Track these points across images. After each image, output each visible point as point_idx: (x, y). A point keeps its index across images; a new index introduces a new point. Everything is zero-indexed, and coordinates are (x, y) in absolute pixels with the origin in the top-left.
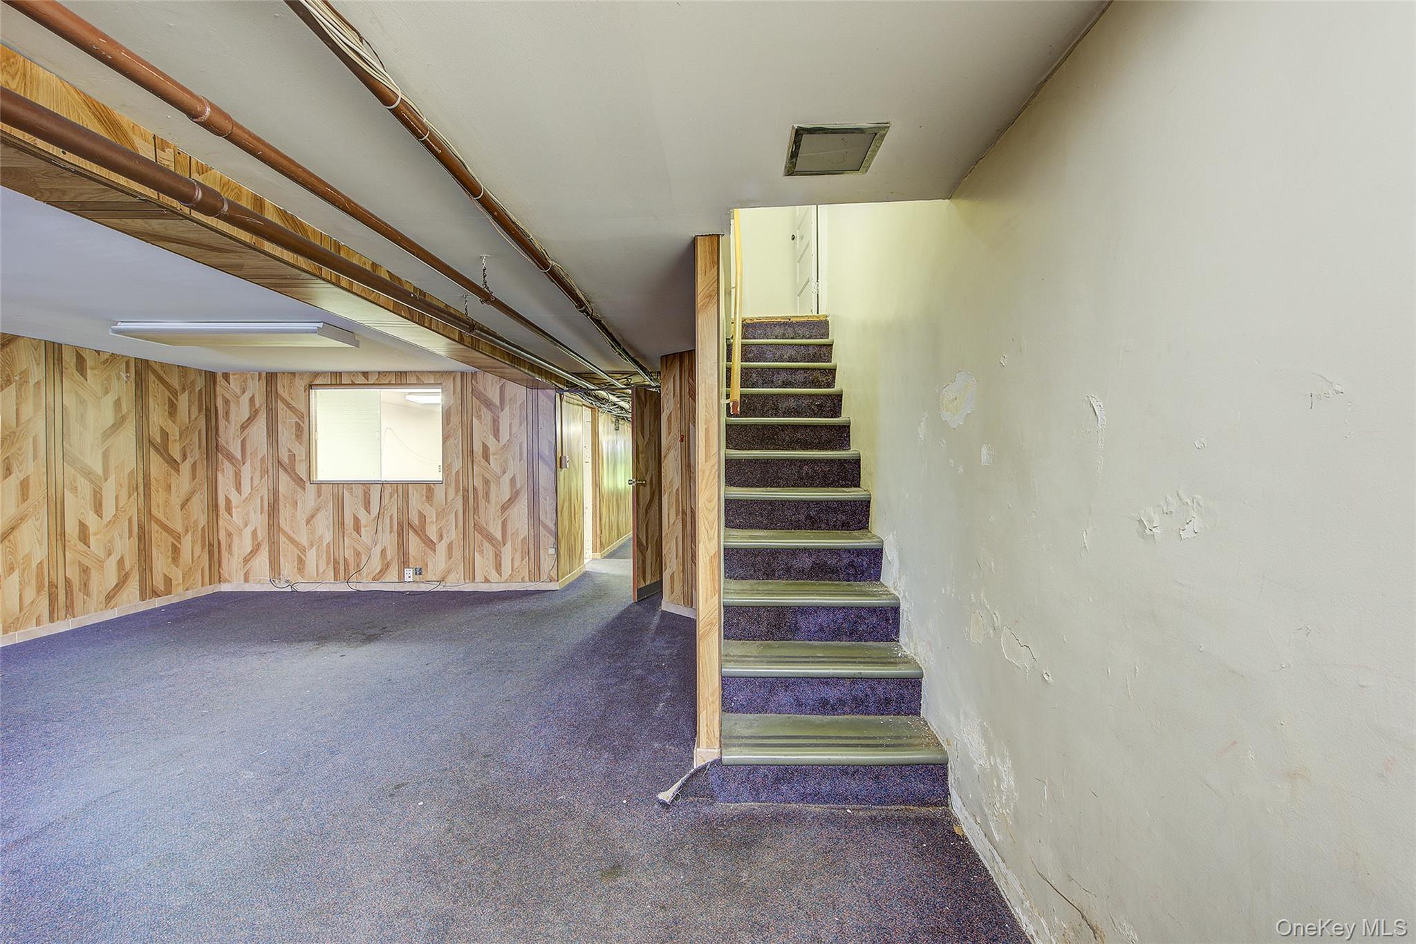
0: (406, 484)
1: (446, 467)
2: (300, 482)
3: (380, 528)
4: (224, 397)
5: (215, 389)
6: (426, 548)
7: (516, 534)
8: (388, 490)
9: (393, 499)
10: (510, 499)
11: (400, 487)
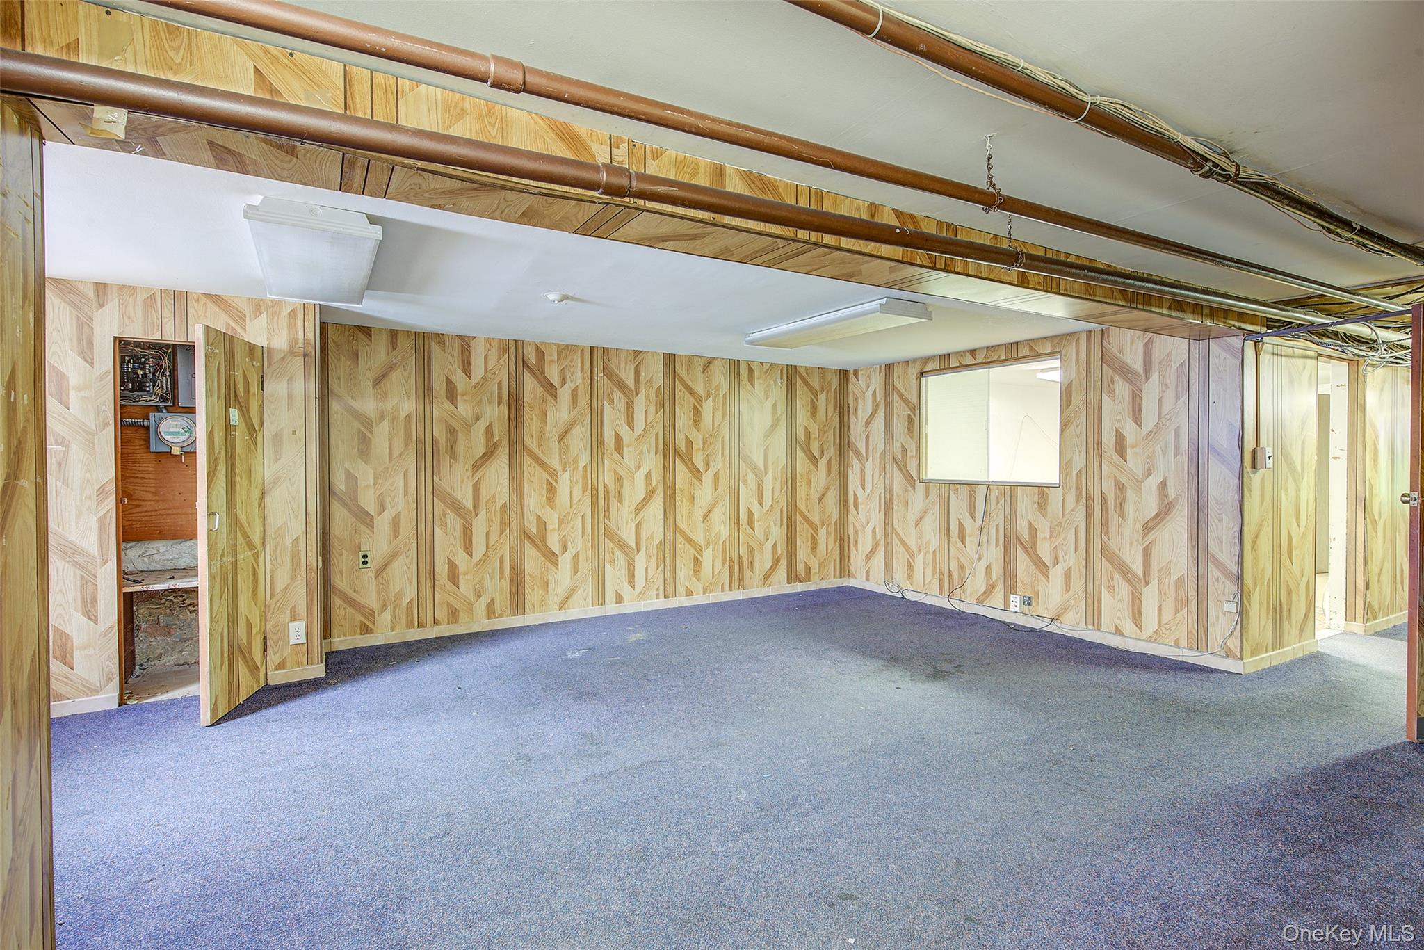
0: (1014, 486)
1: (1065, 466)
2: (910, 479)
3: (984, 539)
4: (854, 394)
5: (847, 387)
6: (1038, 573)
7: (1167, 569)
8: (995, 492)
9: (999, 504)
10: (1157, 516)
11: (1008, 489)
